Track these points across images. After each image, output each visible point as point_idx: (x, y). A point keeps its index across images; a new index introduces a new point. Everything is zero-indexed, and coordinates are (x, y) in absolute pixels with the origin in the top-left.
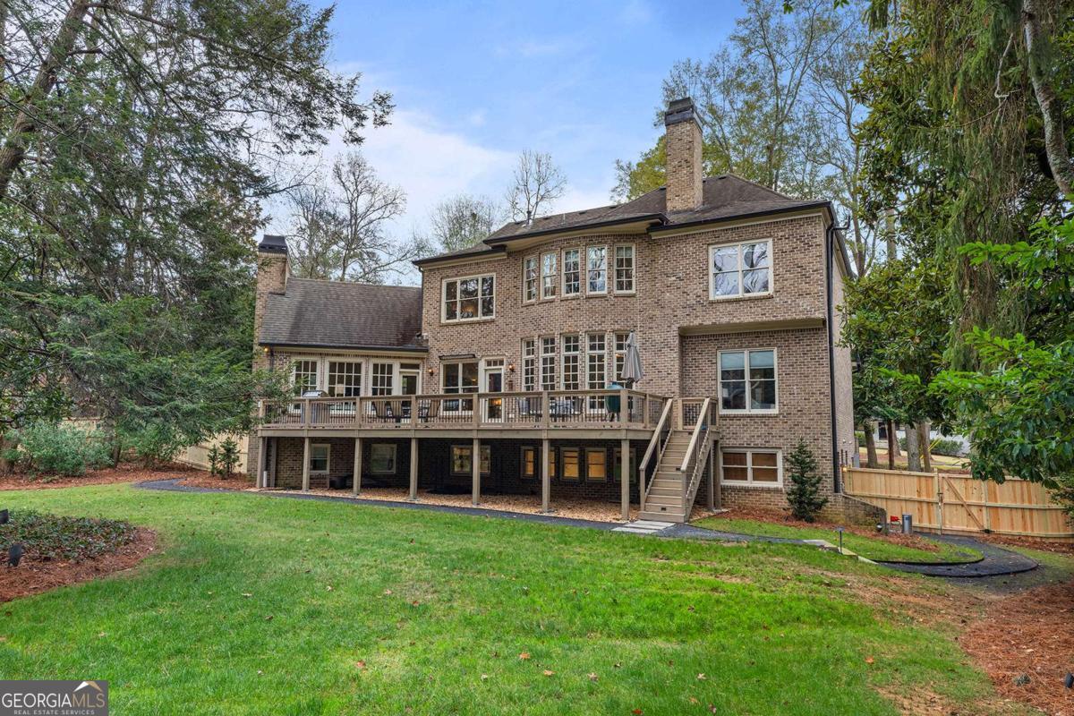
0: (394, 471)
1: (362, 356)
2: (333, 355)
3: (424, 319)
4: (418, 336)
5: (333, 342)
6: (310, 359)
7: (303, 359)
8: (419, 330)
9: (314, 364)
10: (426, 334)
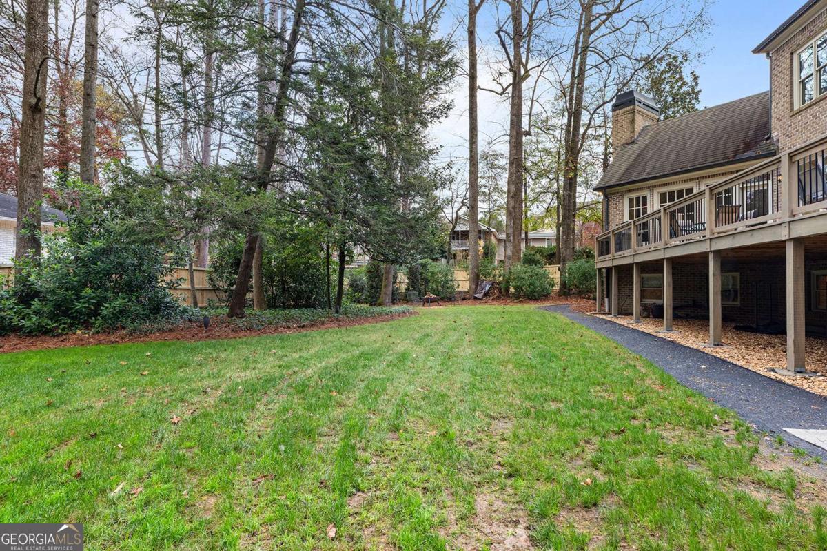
0: (738, 303)
1: (692, 180)
2: (660, 186)
3: (774, 115)
4: (767, 139)
5: (658, 172)
6: (640, 194)
7: (634, 195)
8: (769, 132)
9: (645, 198)
10: (776, 133)
